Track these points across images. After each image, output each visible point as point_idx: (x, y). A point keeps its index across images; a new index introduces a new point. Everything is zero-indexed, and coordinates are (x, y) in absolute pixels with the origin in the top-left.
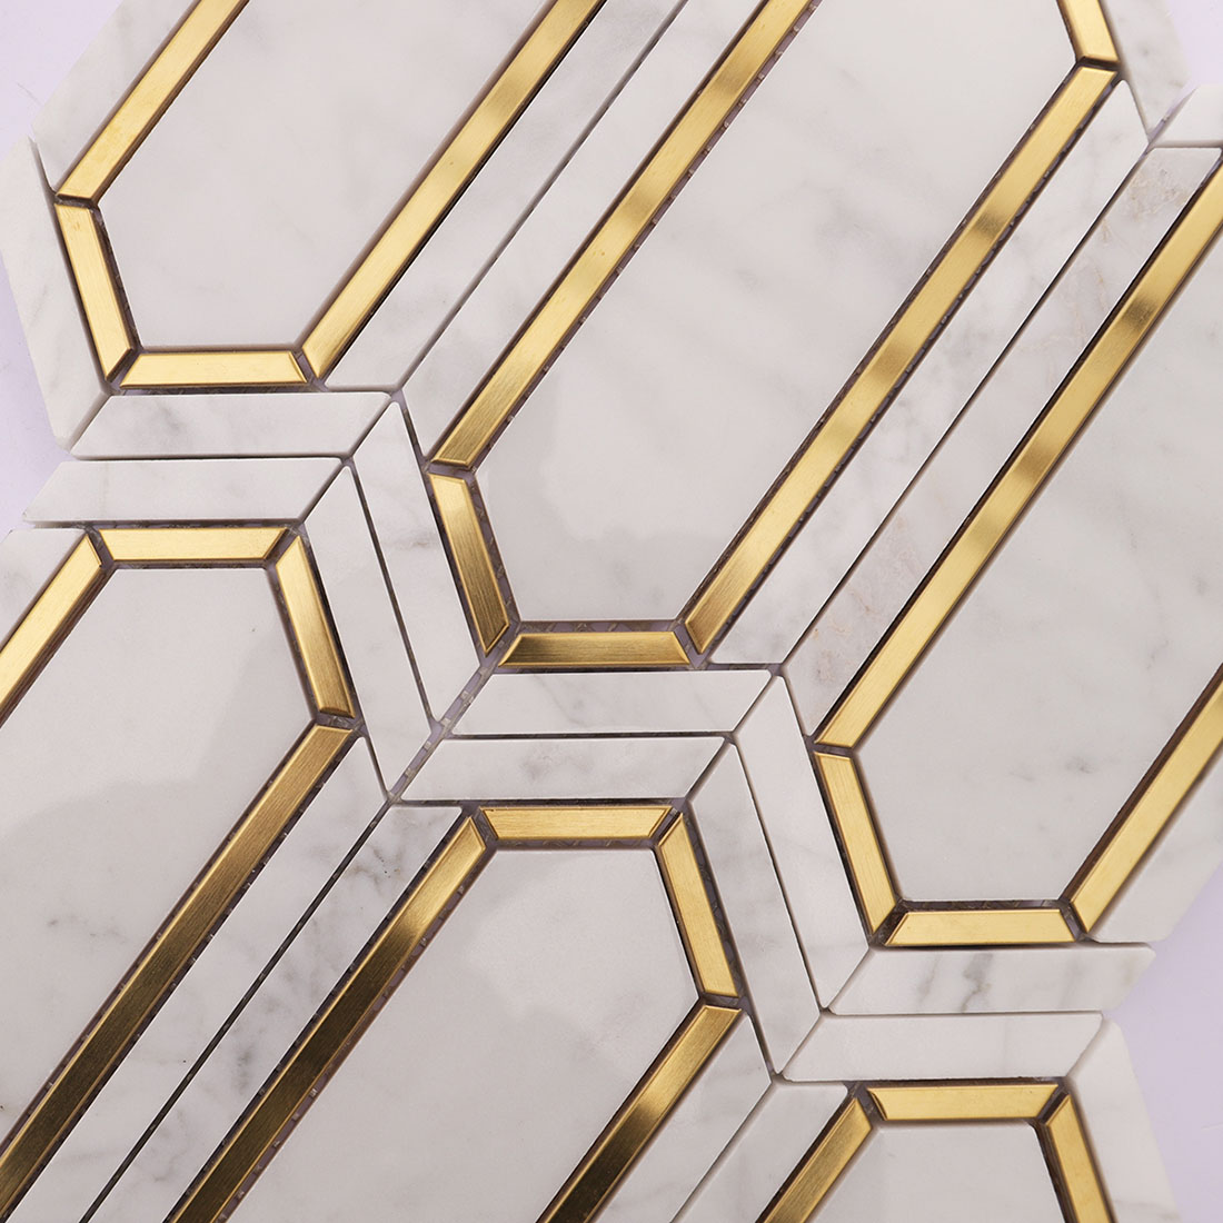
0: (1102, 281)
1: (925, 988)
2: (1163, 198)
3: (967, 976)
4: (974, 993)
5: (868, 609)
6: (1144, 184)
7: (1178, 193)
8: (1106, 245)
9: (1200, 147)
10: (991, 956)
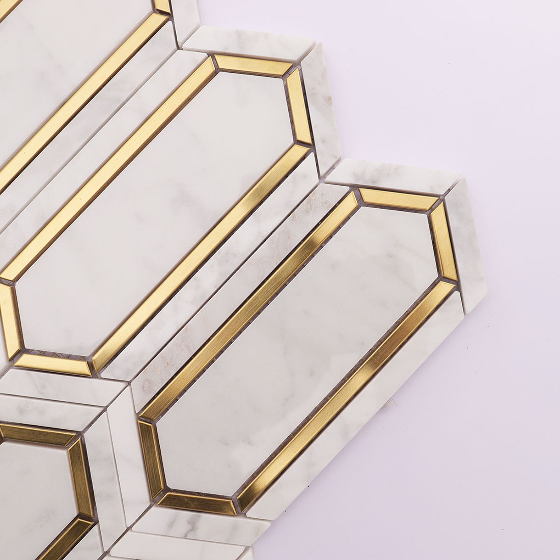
0: (289, 237)
1: (171, 525)
2: (321, 205)
3: (189, 523)
4: (191, 530)
5: (168, 363)
6: (314, 198)
7: (328, 204)
8: (293, 222)
9: (340, 185)
10: (200, 516)
